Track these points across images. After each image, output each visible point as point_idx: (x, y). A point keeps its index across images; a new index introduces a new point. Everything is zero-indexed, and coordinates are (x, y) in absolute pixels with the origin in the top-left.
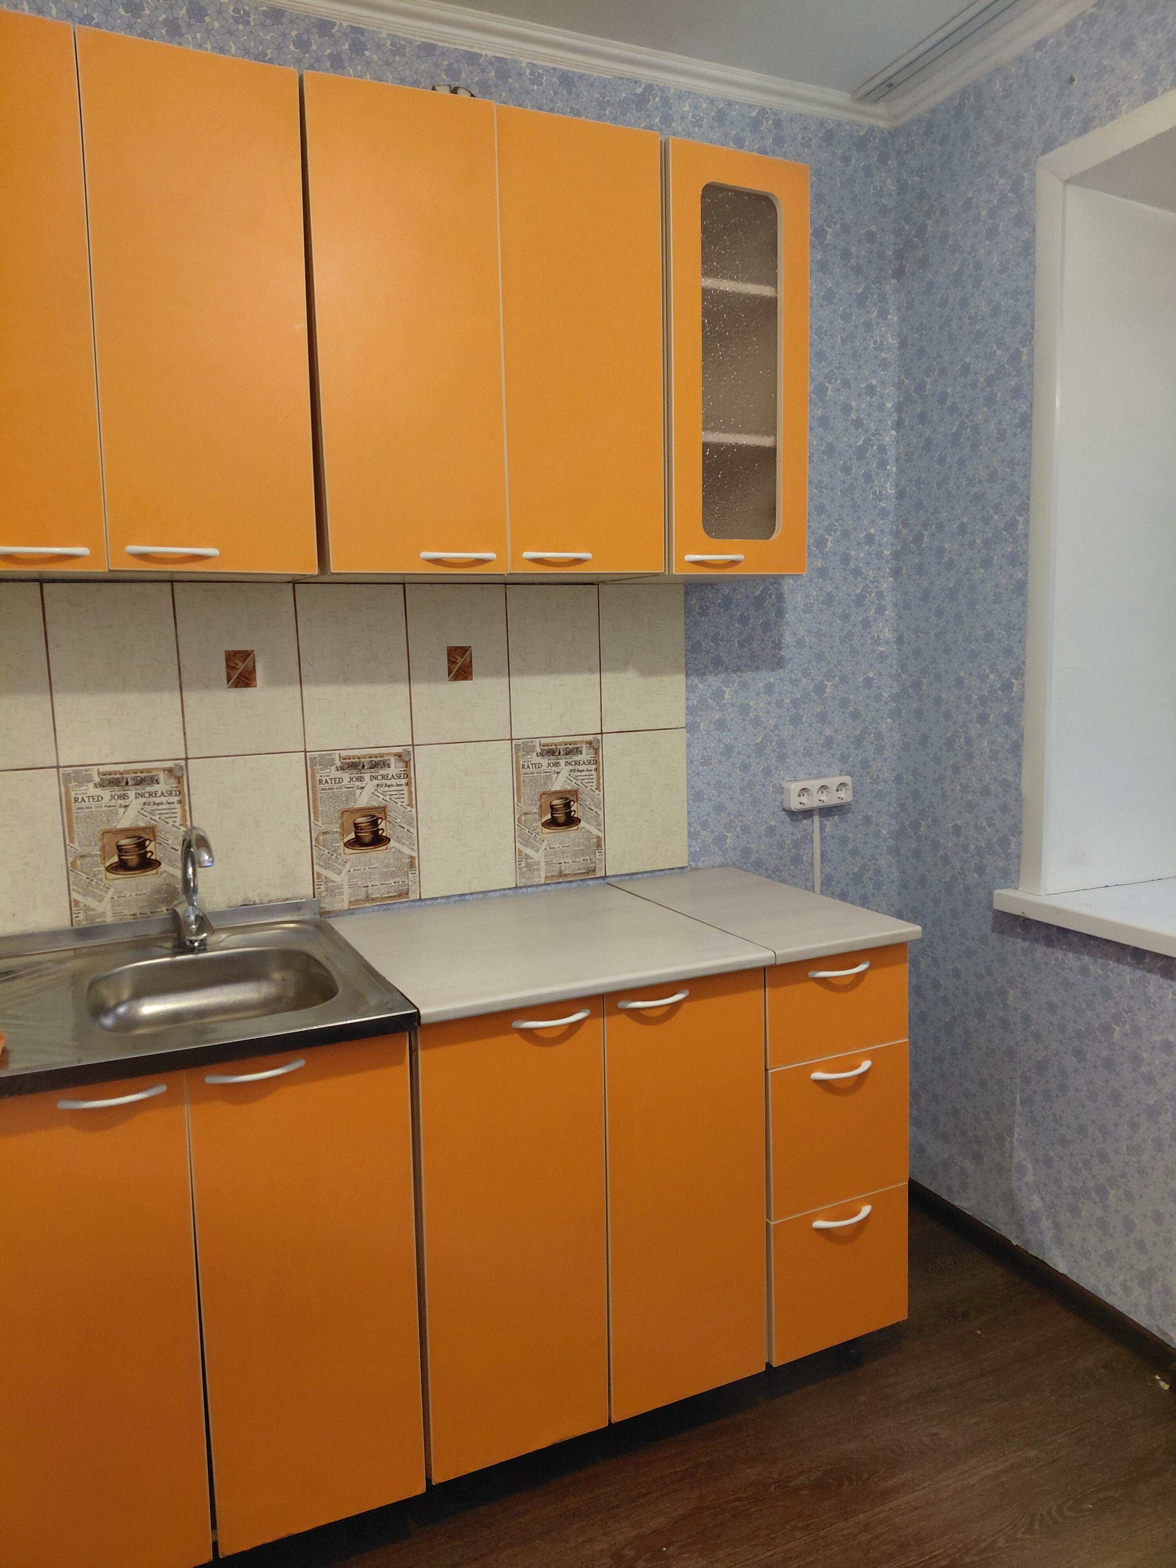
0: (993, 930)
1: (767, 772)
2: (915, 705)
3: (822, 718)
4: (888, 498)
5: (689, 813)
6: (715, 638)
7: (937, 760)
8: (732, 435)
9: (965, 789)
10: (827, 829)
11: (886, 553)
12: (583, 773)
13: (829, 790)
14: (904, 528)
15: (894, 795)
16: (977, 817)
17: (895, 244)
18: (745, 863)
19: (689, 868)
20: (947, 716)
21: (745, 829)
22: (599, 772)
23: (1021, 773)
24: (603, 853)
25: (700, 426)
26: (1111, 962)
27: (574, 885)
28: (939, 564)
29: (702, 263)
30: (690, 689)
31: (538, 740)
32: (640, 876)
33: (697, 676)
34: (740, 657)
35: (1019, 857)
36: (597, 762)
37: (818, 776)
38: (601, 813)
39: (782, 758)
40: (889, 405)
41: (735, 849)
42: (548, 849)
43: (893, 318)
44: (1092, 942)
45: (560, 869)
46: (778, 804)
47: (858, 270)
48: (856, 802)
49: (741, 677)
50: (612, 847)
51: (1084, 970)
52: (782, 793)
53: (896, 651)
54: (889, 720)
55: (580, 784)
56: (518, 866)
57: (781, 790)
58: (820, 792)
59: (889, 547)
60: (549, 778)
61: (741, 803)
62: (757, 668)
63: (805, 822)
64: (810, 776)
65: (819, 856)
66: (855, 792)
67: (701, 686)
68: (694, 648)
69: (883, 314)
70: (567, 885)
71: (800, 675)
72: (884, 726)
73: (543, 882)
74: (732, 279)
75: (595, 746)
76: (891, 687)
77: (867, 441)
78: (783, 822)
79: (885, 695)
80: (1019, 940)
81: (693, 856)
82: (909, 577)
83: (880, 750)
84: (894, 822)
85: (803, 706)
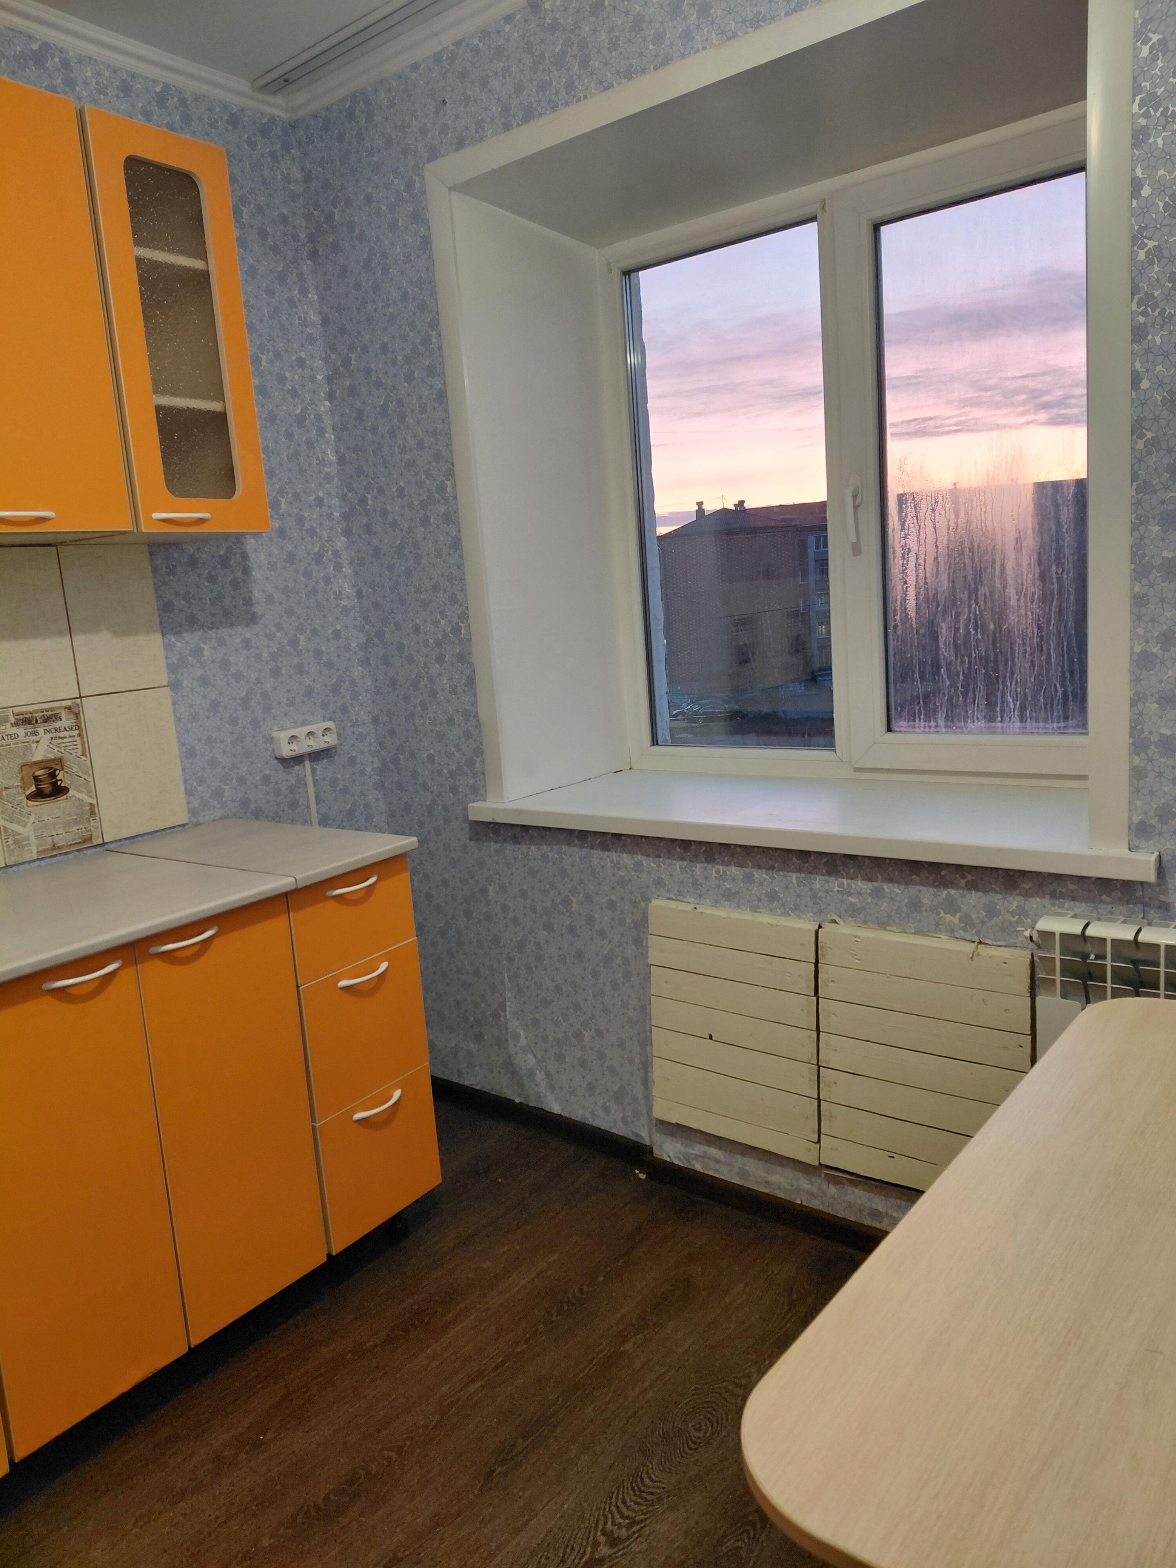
0: (471, 840)
1: (255, 724)
2: (381, 652)
3: (300, 669)
4: (331, 464)
5: (183, 770)
6: (186, 597)
7: (406, 699)
8: (183, 399)
9: (433, 722)
10: (318, 773)
11: (336, 514)
12: (65, 740)
13: (315, 736)
14: (349, 491)
15: (373, 735)
16: (446, 745)
17: (307, 228)
18: (245, 813)
19: (190, 825)
20: (410, 659)
21: (242, 781)
22: (83, 737)
23: (477, 702)
24: (98, 819)
25: (150, 388)
26: (563, 847)
27: (70, 856)
28: (385, 524)
29: (133, 233)
30: (168, 647)
31: (10, 709)
32: (140, 839)
33: (174, 634)
34: (213, 615)
35: (483, 774)
36: (79, 728)
37: (304, 723)
38: (90, 779)
39: (268, 709)
40: (320, 377)
41: (233, 801)
42: (37, 822)
43: (313, 296)
44: (548, 833)
45: (53, 842)
46: (269, 753)
47: (275, 249)
48: (341, 745)
49: (217, 634)
50: (106, 813)
51: (545, 857)
52: (273, 742)
53: (358, 604)
54: (360, 668)
55: (63, 751)
56: (4, 844)
57: (271, 740)
58: (308, 739)
59: (338, 509)
60: (29, 748)
61: (234, 756)
62: (232, 625)
63: (297, 767)
64: (296, 724)
65: (314, 797)
66: (339, 736)
67: (179, 644)
68: (166, 608)
69: (304, 292)
70: (62, 857)
71: (273, 630)
72: (356, 674)
73: (35, 857)
74: (163, 250)
75: (75, 711)
76: (357, 638)
77: (305, 409)
78: (276, 770)
79: (354, 645)
80: (492, 843)
81: (193, 812)
82: (360, 536)
83: (355, 696)
84: (376, 760)
85: (281, 659)
